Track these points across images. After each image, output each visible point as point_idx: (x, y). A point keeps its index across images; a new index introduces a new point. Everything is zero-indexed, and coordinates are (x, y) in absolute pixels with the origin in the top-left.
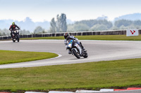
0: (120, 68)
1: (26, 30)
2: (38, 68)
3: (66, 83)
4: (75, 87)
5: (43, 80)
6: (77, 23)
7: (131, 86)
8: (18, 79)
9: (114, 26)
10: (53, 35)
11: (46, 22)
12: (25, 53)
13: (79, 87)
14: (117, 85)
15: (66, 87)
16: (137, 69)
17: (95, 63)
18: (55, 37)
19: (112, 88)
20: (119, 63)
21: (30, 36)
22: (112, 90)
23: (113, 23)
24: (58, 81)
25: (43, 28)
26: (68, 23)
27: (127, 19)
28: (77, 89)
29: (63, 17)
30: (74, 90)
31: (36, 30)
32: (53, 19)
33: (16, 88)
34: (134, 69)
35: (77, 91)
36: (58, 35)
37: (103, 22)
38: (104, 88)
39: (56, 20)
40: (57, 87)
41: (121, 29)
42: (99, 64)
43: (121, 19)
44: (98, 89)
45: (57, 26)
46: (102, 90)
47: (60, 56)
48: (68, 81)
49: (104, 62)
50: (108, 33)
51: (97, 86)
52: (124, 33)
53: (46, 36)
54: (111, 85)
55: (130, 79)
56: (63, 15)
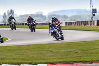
0: (52, 49)
3: (14, 59)
4: (20, 62)
6: (21, 16)
7: (60, 62)
9: (47, 19)
10: (5, 25)
13: (23, 62)
14: (49, 61)
15: (14, 62)
16: (64, 50)
17: (34, 45)
19: (46, 63)
22: (46, 65)
23: (47, 17)
24: (8, 57)
28: (21, 63)
30: (19, 64)
32: (5, 14)
34: (61, 50)
35: (21, 65)
36: (8, 25)
38: (40, 63)
39: (7, 14)
40: (8, 61)
42: (37, 46)
43: (52, 14)
44: (36, 64)
46: (39, 65)
47: (9, 39)
48: (15, 57)
49: (40, 44)
50: (43, 24)
51: (35, 61)
54: (45, 61)
55: (59, 57)
56: (12, 11)
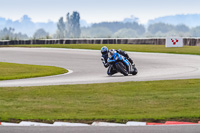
0: (156, 93)
1: (23, 33)
2: (39, 88)
3: (79, 111)
4: (91, 117)
5: (45, 106)
6: (95, 25)
7: (172, 119)
8: (11, 104)
9: (147, 31)
10: (61, 42)
11: (51, 23)
12: (21, 66)
13: (97, 117)
14: (150, 116)
15: (79, 117)
16: (180, 95)
17: (121, 83)
18: (64, 45)
19: (143, 120)
20: (154, 86)
21: (28, 42)
22: (144, 124)
23: (146, 27)
24: (68, 108)
25: (47, 30)
26: (82, 26)
27: (166, 22)
28: (94, 120)
29: (76, 17)
30: (89, 121)
31: (36, 34)
32: (62, 19)
33: (9, 116)
34: (175, 95)
35: (94, 124)
36: (68, 42)
37: (132, 25)
38: (132, 120)
39: (65, 20)
40: (66, 116)
41: (157, 36)
42: (125, 86)
43: (157, 22)
44: (124, 121)
45: (67, 28)
46: (129, 124)
47: (70, 72)
48: (82, 108)
49: (132, 82)
50: (139, 42)
51: (123, 117)
52: (161, 42)
53: (51, 42)
54: (142, 116)
55: (170, 108)
56: (75, 13)
